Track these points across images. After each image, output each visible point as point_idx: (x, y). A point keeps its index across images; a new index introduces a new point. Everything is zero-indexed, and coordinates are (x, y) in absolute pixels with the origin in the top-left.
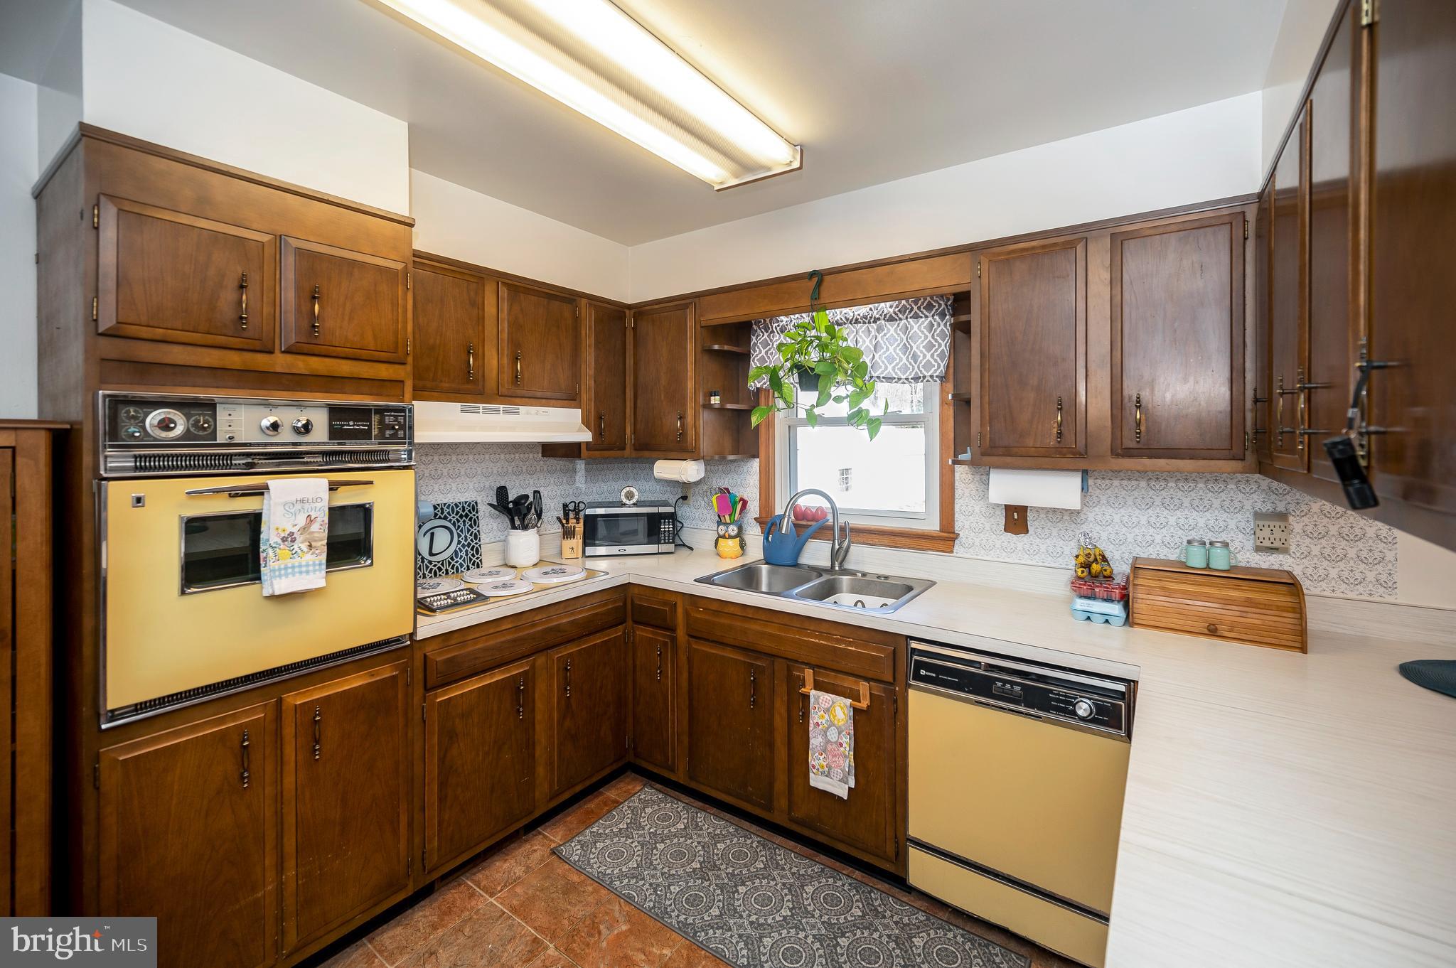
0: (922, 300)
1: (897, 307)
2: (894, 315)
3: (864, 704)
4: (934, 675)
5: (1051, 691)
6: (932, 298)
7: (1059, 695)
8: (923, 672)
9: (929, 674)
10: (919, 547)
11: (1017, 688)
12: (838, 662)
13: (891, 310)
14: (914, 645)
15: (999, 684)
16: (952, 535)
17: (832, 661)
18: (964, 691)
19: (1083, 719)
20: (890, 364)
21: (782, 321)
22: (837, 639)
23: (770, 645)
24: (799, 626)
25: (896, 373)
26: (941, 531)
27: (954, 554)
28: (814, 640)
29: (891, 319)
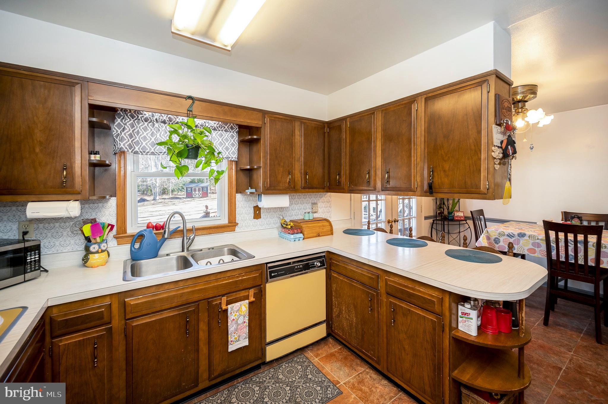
0: (229, 124)
1: (218, 124)
2: (216, 128)
3: (252, 299)
4: (277, 274)
5: (309, 263)
6: (233, 125)
7: (311, 263)
8: (273, 274)
9: (275, 274)
10: (221, 232)
11: (301, 266)
12: (238, 287)
13: (215, 125)
14: (269, 265)
15: (296, 267)
16: (234, 224)
17: (235, 287)
18: (287, 275)
19: (319, 267)
20: (227, 151)
21: (145, 115)
22: (237, 276)
23: (199, 296)
24: (214, 279)
25: (230, 155)
26: (229, 223)
27: (236, 231)
28: (225, 282)
29: (215, 129)
